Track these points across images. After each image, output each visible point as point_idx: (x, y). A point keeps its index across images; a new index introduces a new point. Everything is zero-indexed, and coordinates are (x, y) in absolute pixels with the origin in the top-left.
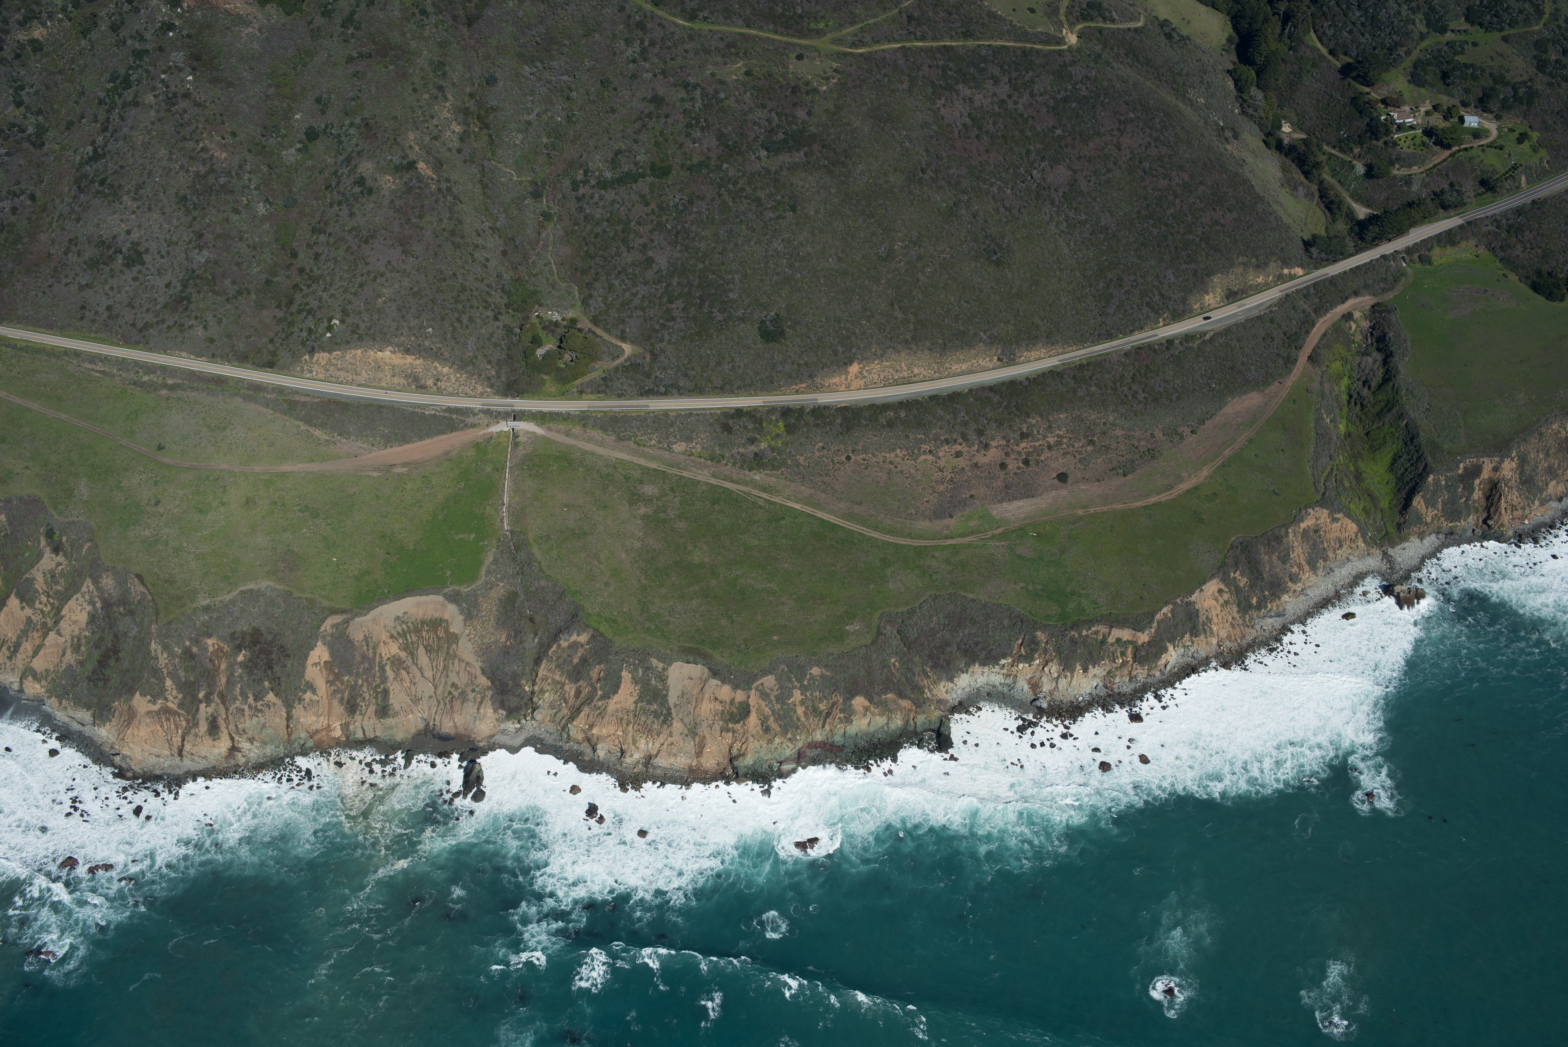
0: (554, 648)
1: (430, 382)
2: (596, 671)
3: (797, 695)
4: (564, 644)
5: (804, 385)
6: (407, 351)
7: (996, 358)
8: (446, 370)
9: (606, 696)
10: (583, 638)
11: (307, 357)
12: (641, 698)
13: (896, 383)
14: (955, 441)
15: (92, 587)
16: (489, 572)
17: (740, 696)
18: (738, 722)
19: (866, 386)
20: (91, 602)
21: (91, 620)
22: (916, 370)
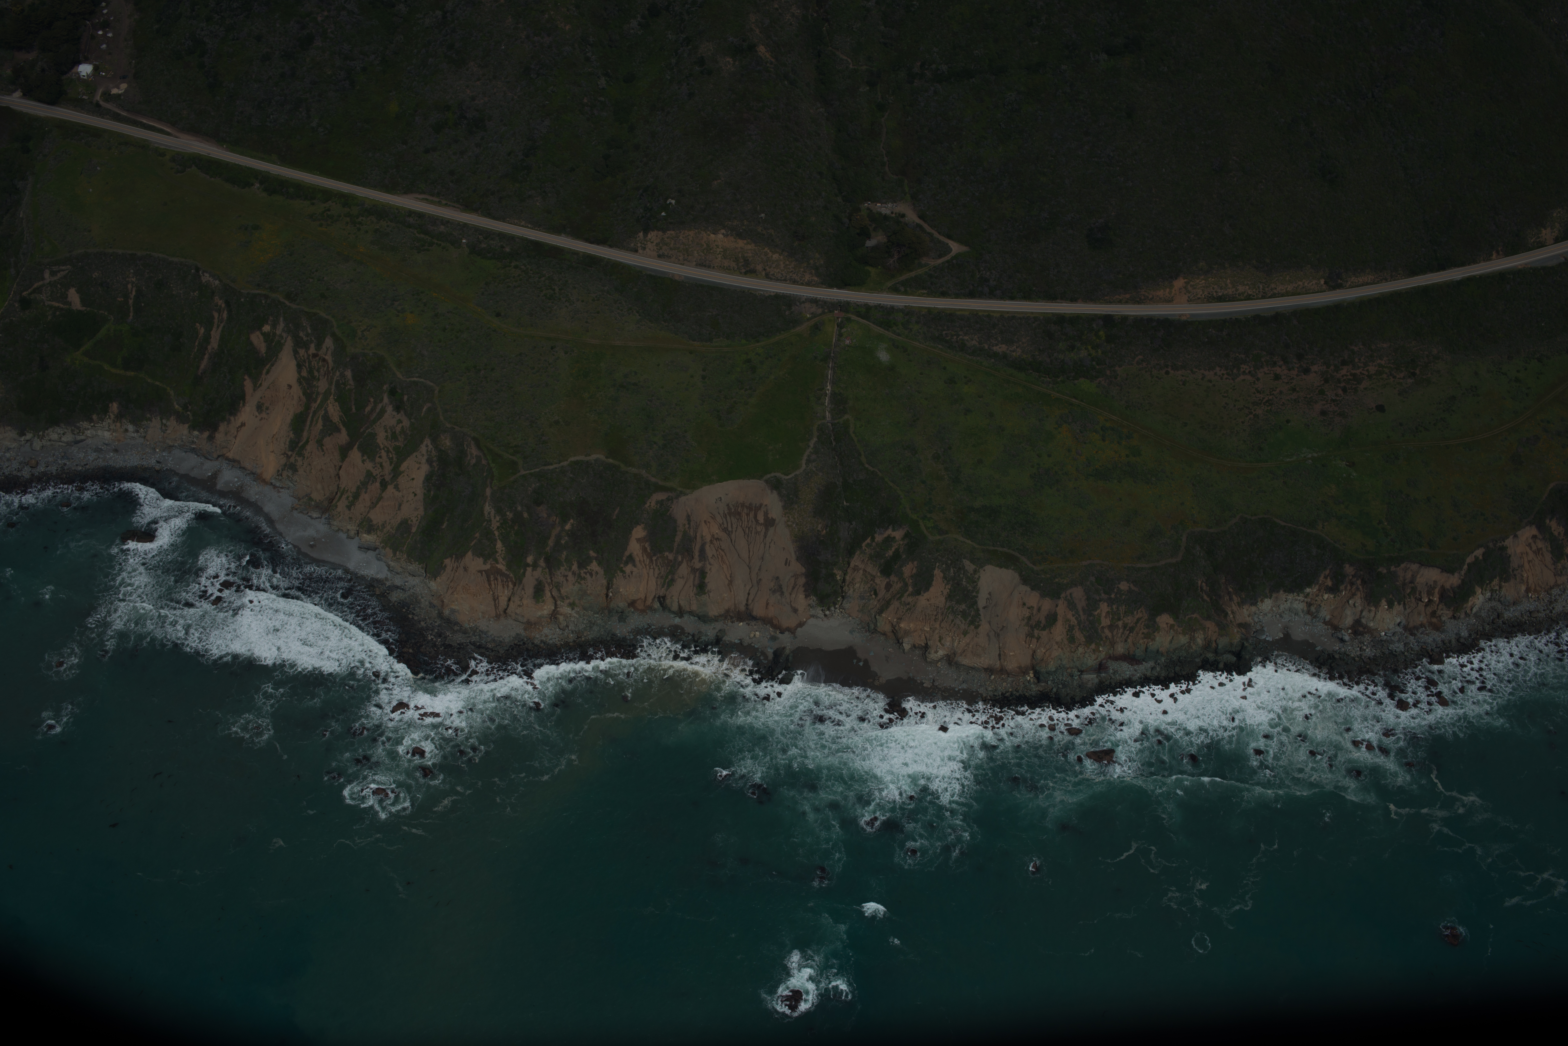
0: (868, 541)
1: (759, 268)
2: (909, 569)
3: (1104, 607)
4: (879, 538)
5: (1128, 296)
6: (740, 236)
7: (1322, 282)
8: (776, 256)
9: (917, 593)
10: (898, 534)
11: (641, 234)
12: (949, 597)
13: (1221, 299)
14: (1275, 363)
15: (431, 446)
16: (809, 461)
17: (1047, 605)
18: (1044, 629)
19: (1190, 301)
20: (429, 461)
21: (428, 478)
22: (1241, 289)
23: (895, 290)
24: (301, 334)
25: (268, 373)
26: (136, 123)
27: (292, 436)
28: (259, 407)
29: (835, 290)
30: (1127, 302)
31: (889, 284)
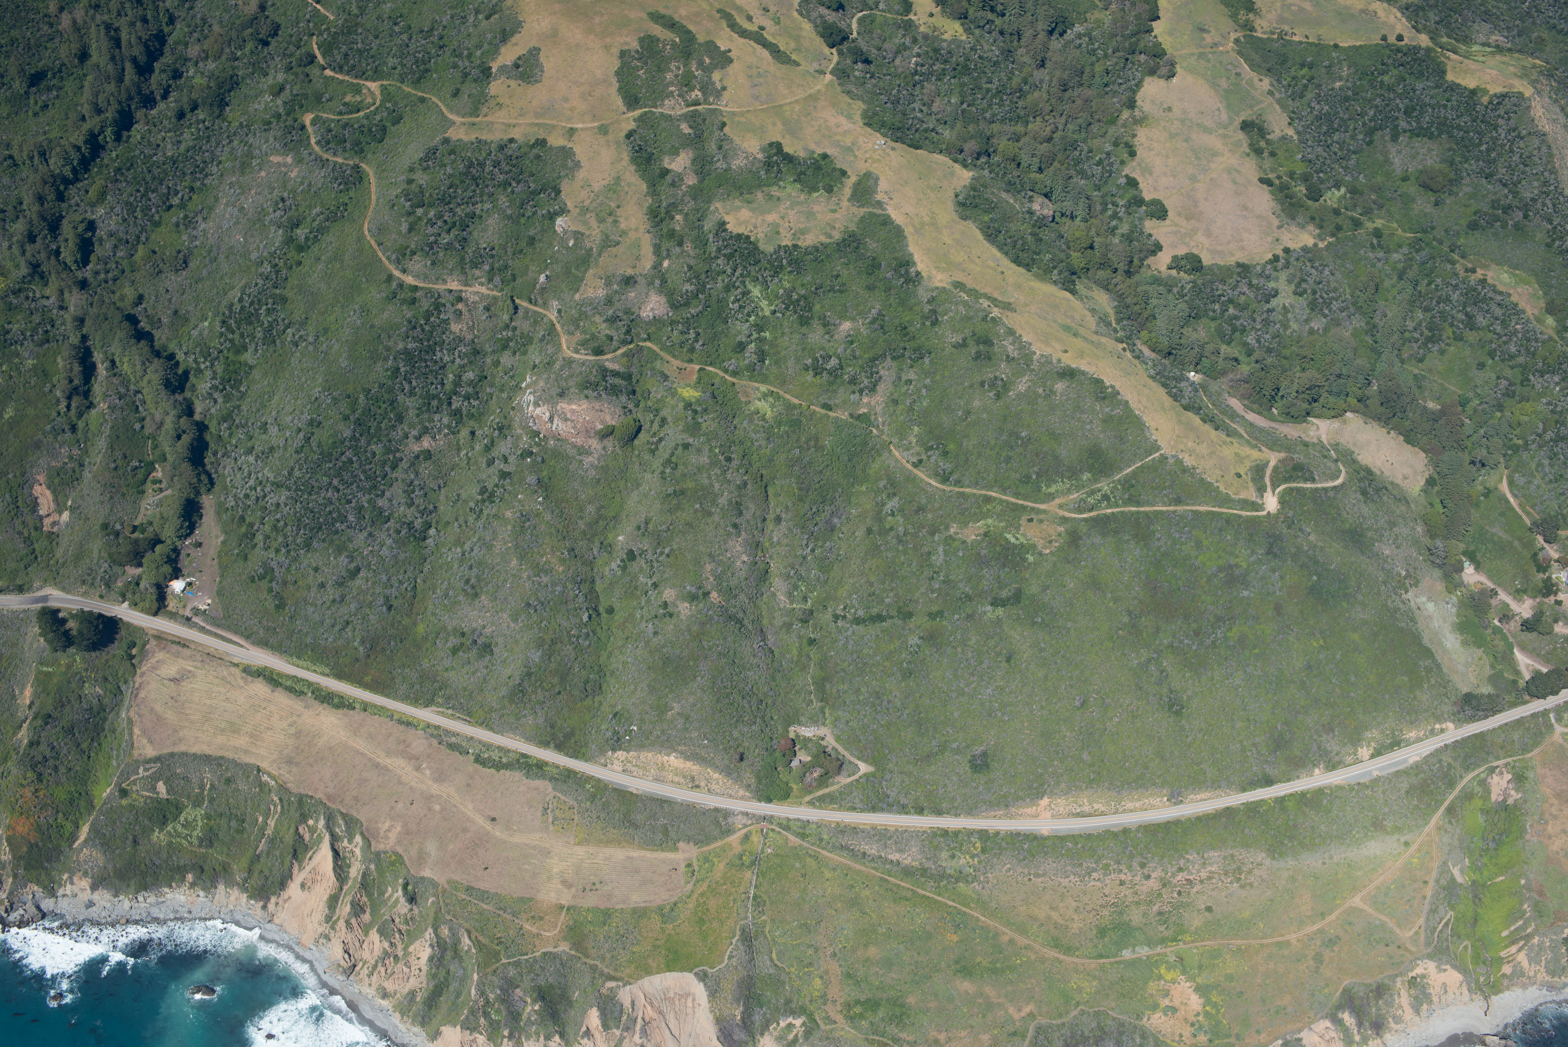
0: (775, 1025)
1: (703, 784)
6: (687, 758)
7: (1165, 799)
8: (716, 776)
11: (610, 752)
13: (1079, 815)
14: (1121, 871)
15: (433, 934)
16: (730, 957)
19: (1053, 816)
20: (432, 946)
21: (431, 959)
22: (1096, 806)
23: (811, 803)
24: (337, 830)
25: (310, 859)
26: (217, 636)
27: (327, 911)
28: (303, 886)
29: (763, 804)
30: (1000, 818)
31: (808, 798)
